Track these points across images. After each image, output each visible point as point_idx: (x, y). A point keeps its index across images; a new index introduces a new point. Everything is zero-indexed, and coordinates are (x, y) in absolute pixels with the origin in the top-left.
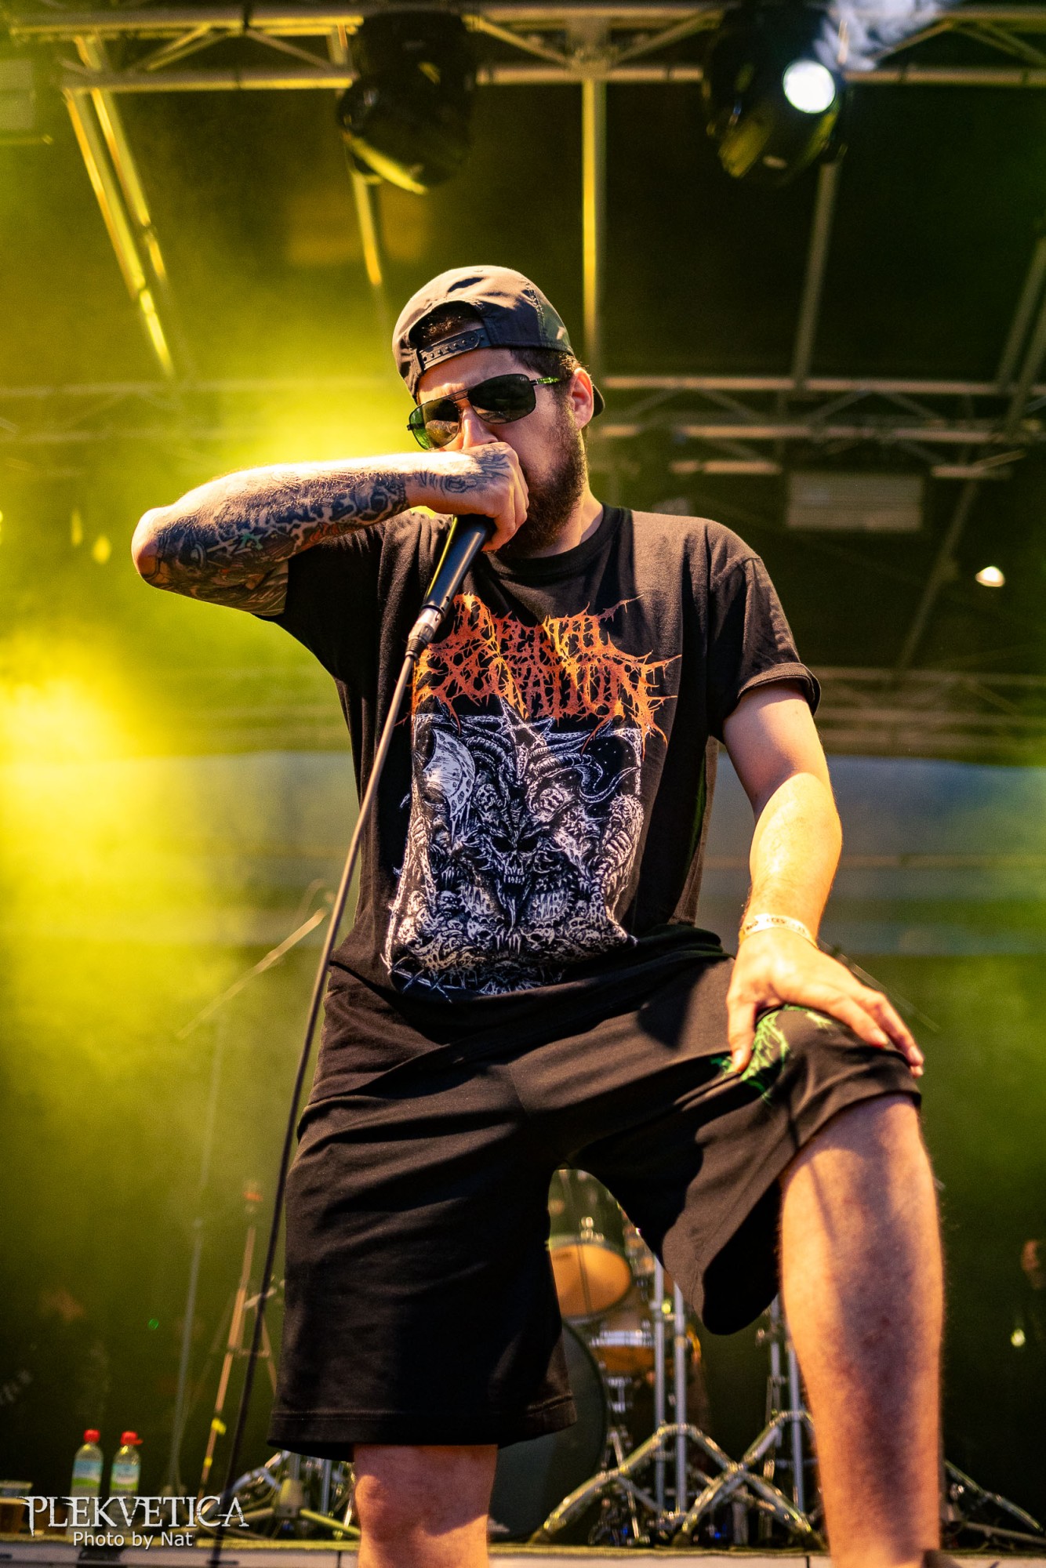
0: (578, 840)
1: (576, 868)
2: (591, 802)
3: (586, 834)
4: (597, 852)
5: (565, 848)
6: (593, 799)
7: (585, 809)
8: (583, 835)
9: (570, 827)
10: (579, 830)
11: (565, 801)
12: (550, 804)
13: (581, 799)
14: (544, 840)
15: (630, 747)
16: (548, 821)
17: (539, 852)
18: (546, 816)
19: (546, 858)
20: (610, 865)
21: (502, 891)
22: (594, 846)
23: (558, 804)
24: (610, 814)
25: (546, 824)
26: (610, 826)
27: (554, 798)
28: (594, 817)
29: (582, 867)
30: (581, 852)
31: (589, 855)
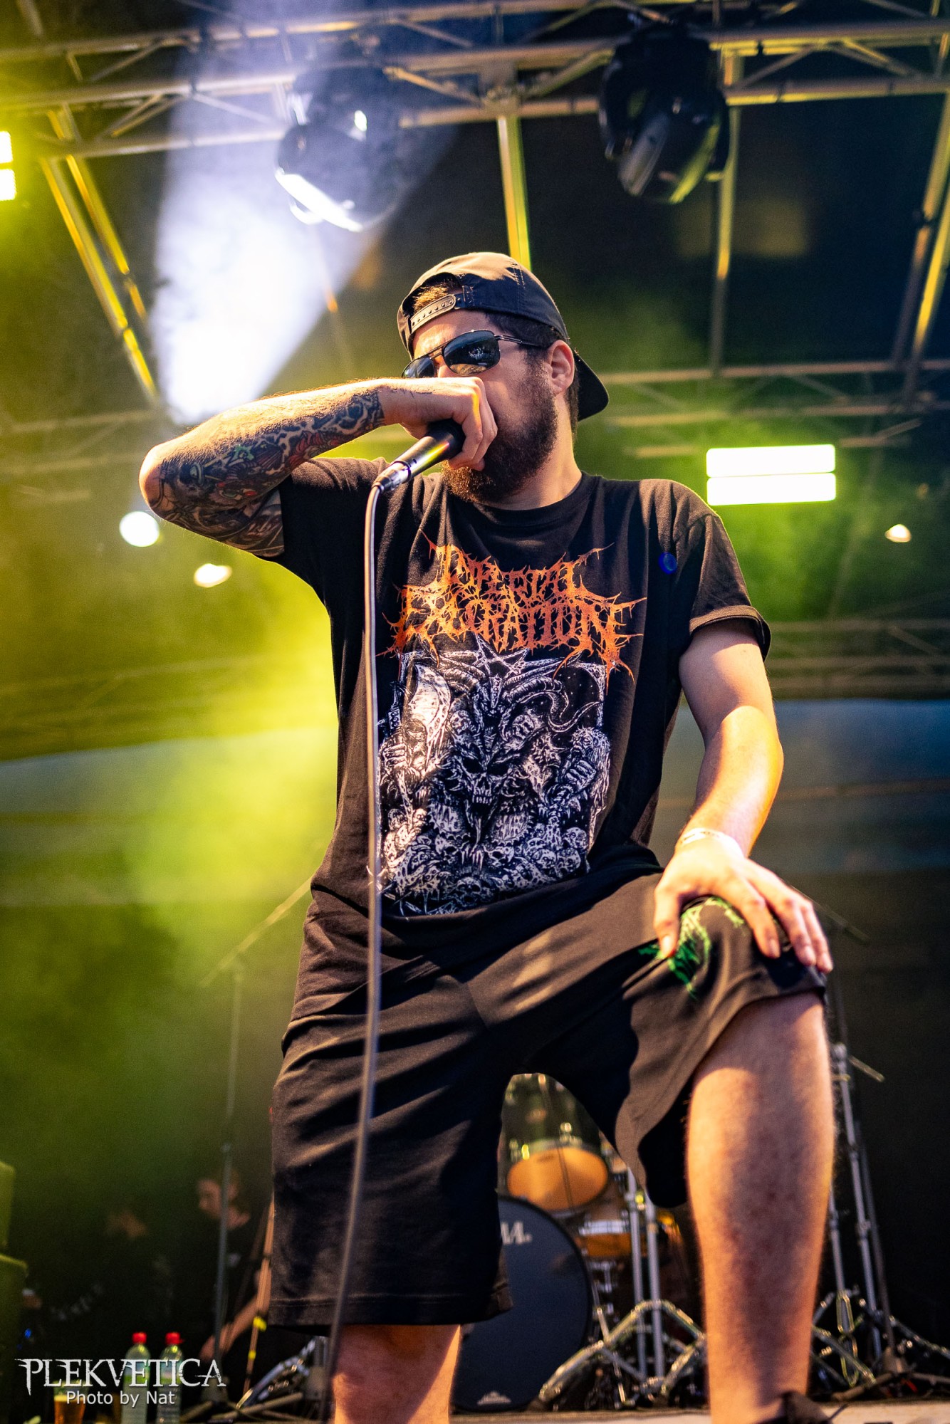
0: (542, 768)
1: (537, 795)
2: (557, 731)
3: (549, 763)
4: (557, 781)
5: (530, 775)
6: (560, 729)
7: (551, 737)
8: (546, 764)
9: (537, 755)
10: (544, 758)
11: (536, 728)
12: (522, 731)
13: (549, 727)
14: (514, 767)
15: (595, 683)
16: (519, 748)
17: (509, 777)
18: (517, 744)
19: (514, 783)
20: (568, 791)
21: (471, 811)
22: (554, 775)
23: (528, 732)
24: (571, 745)
25: (517, 752)
26: (570, 756)
27: (526, 725)
28: (558, 747)
29: (542, 795)
30: (543, 780)
31: (550, 783)
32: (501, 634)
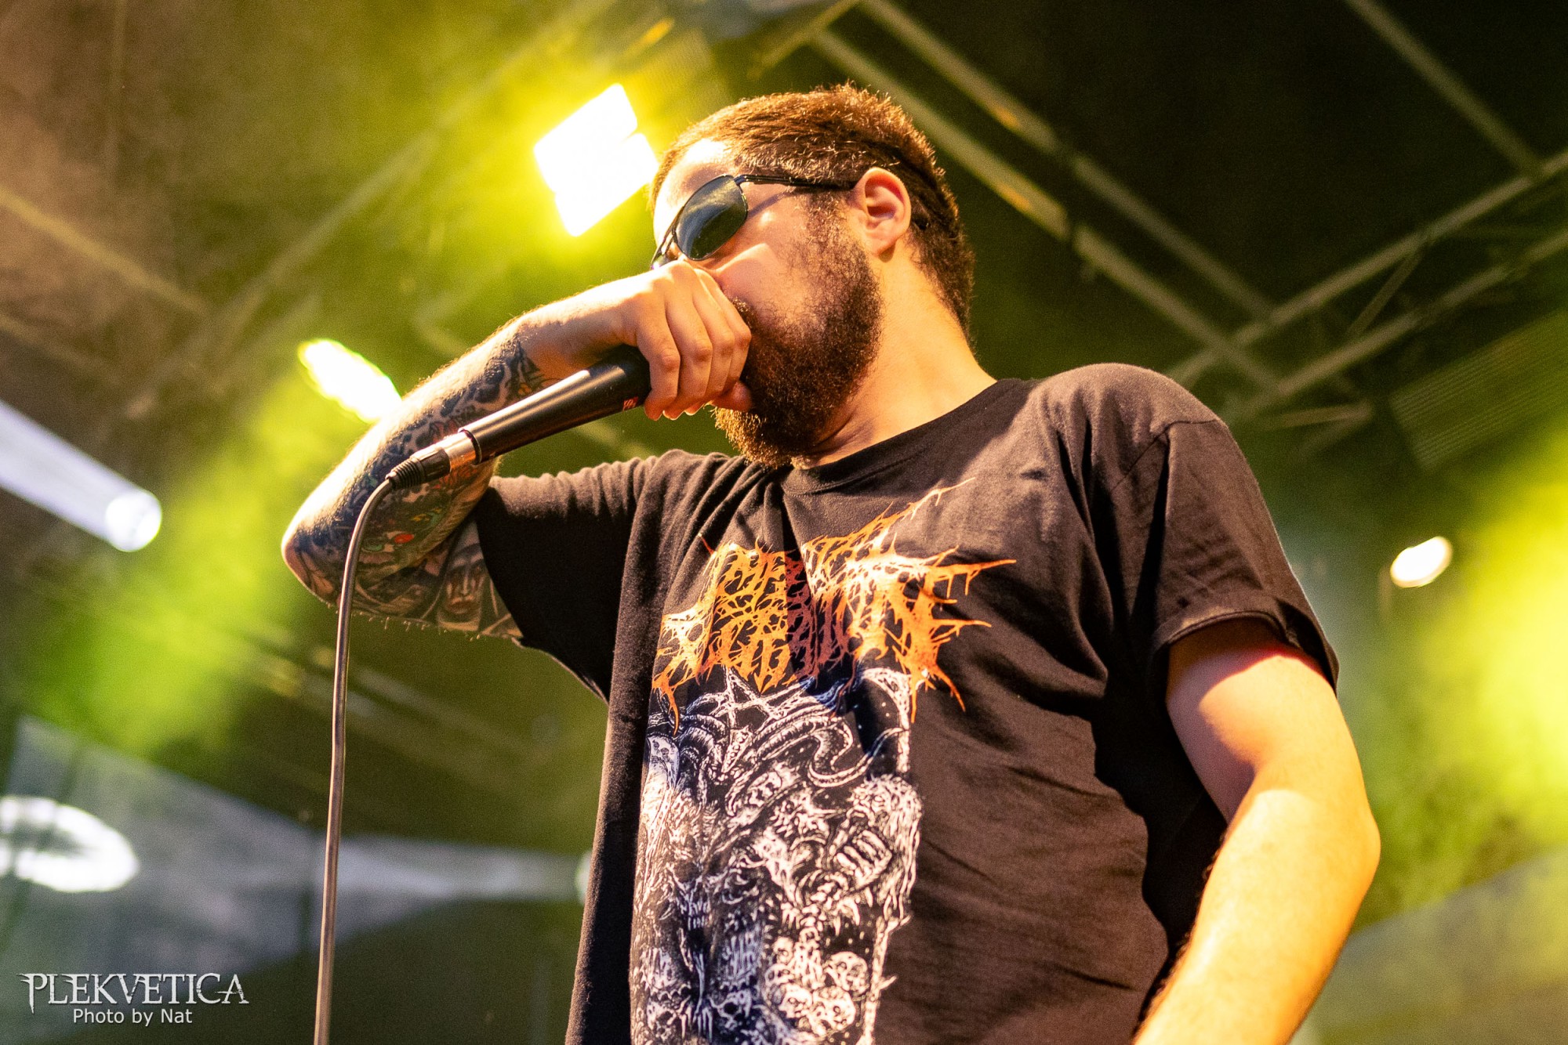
0: (790, 844)
1: (780, 889)
2: (824, 785)
3: (805, 835)
4: (818, 863)
5: (767, 860)
6: (831, 781)
7: (812, 795)
8: (799, 836)
9: (782, 825)
10: (795, 828)
11: (784, 786)
12: (760, 797)
13: (808, 780)
14: (739, 852)
15: (891, 700)
16: (750, 821)
17: (732, 871)
18: (749, 816)
19: (739, 879)
20: (838, 886)
21: (687, 944)
22: (816, 855)
23: (770, 793)
24: (851, 805)
25: (747, 827)
26: (846, 824)
27: (770, 785)
28: (824, 808)
29: (790, 888)
30: (791, 863)
31: (807, 867)
32: (774, 663)
